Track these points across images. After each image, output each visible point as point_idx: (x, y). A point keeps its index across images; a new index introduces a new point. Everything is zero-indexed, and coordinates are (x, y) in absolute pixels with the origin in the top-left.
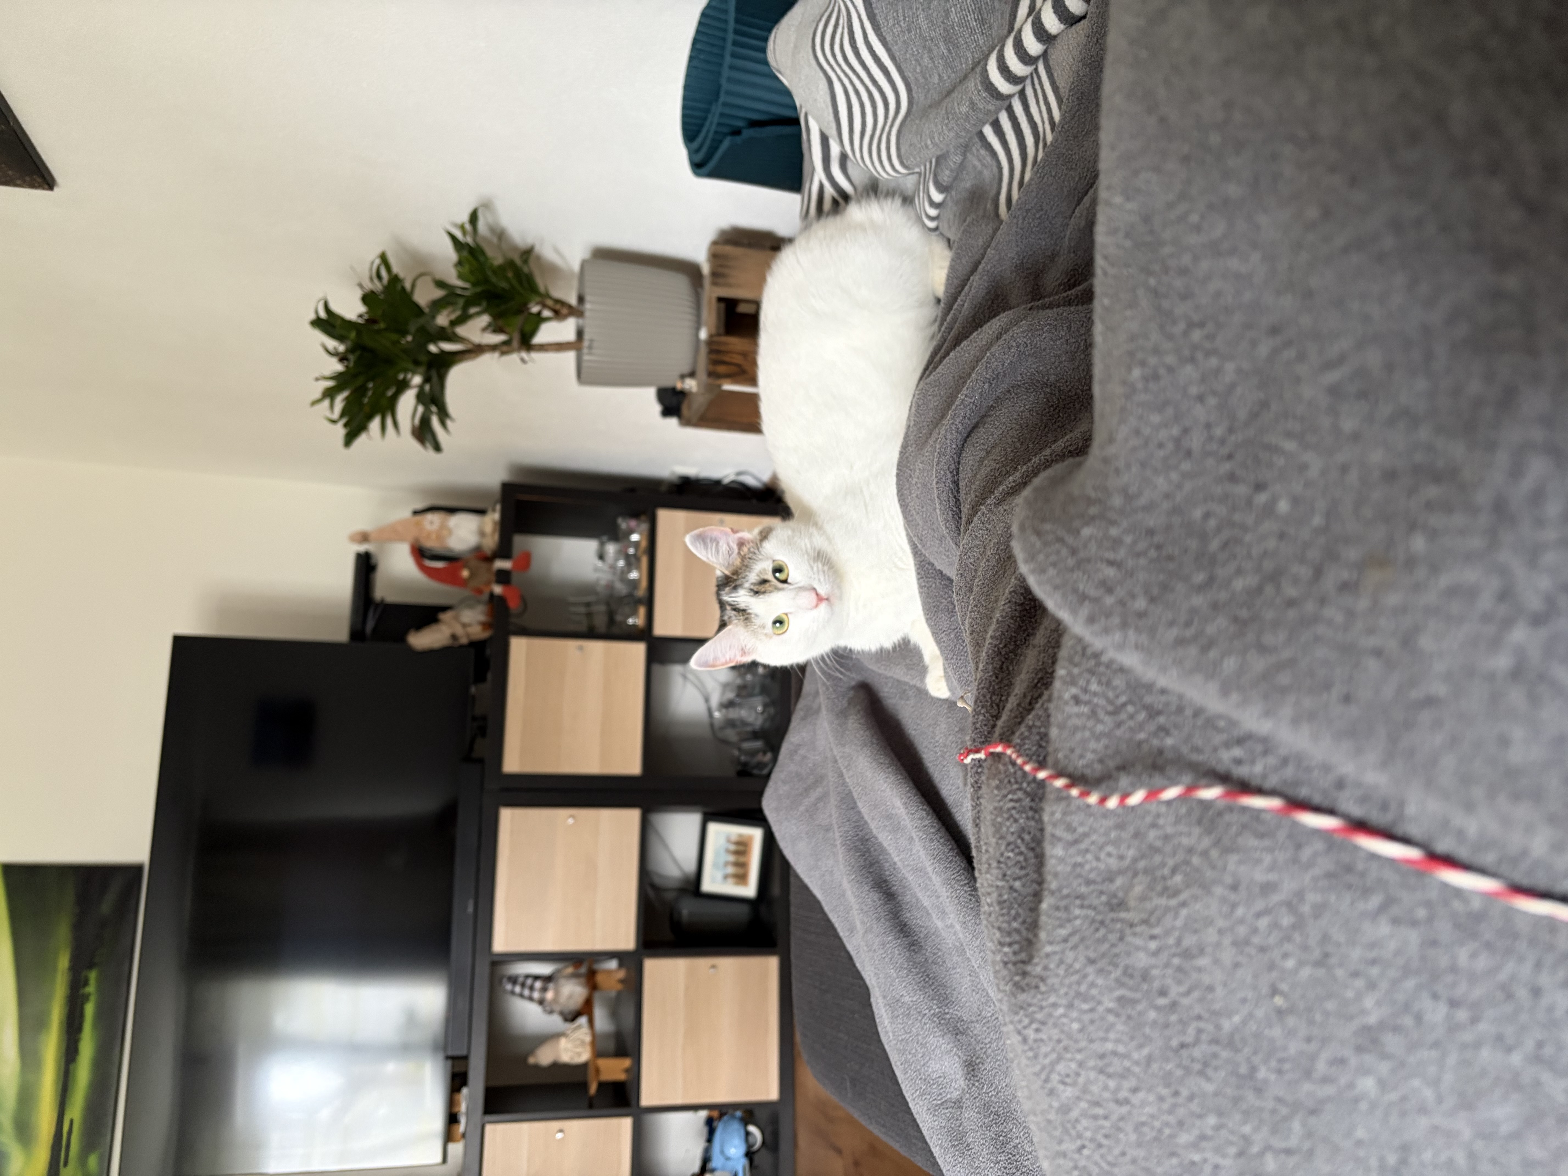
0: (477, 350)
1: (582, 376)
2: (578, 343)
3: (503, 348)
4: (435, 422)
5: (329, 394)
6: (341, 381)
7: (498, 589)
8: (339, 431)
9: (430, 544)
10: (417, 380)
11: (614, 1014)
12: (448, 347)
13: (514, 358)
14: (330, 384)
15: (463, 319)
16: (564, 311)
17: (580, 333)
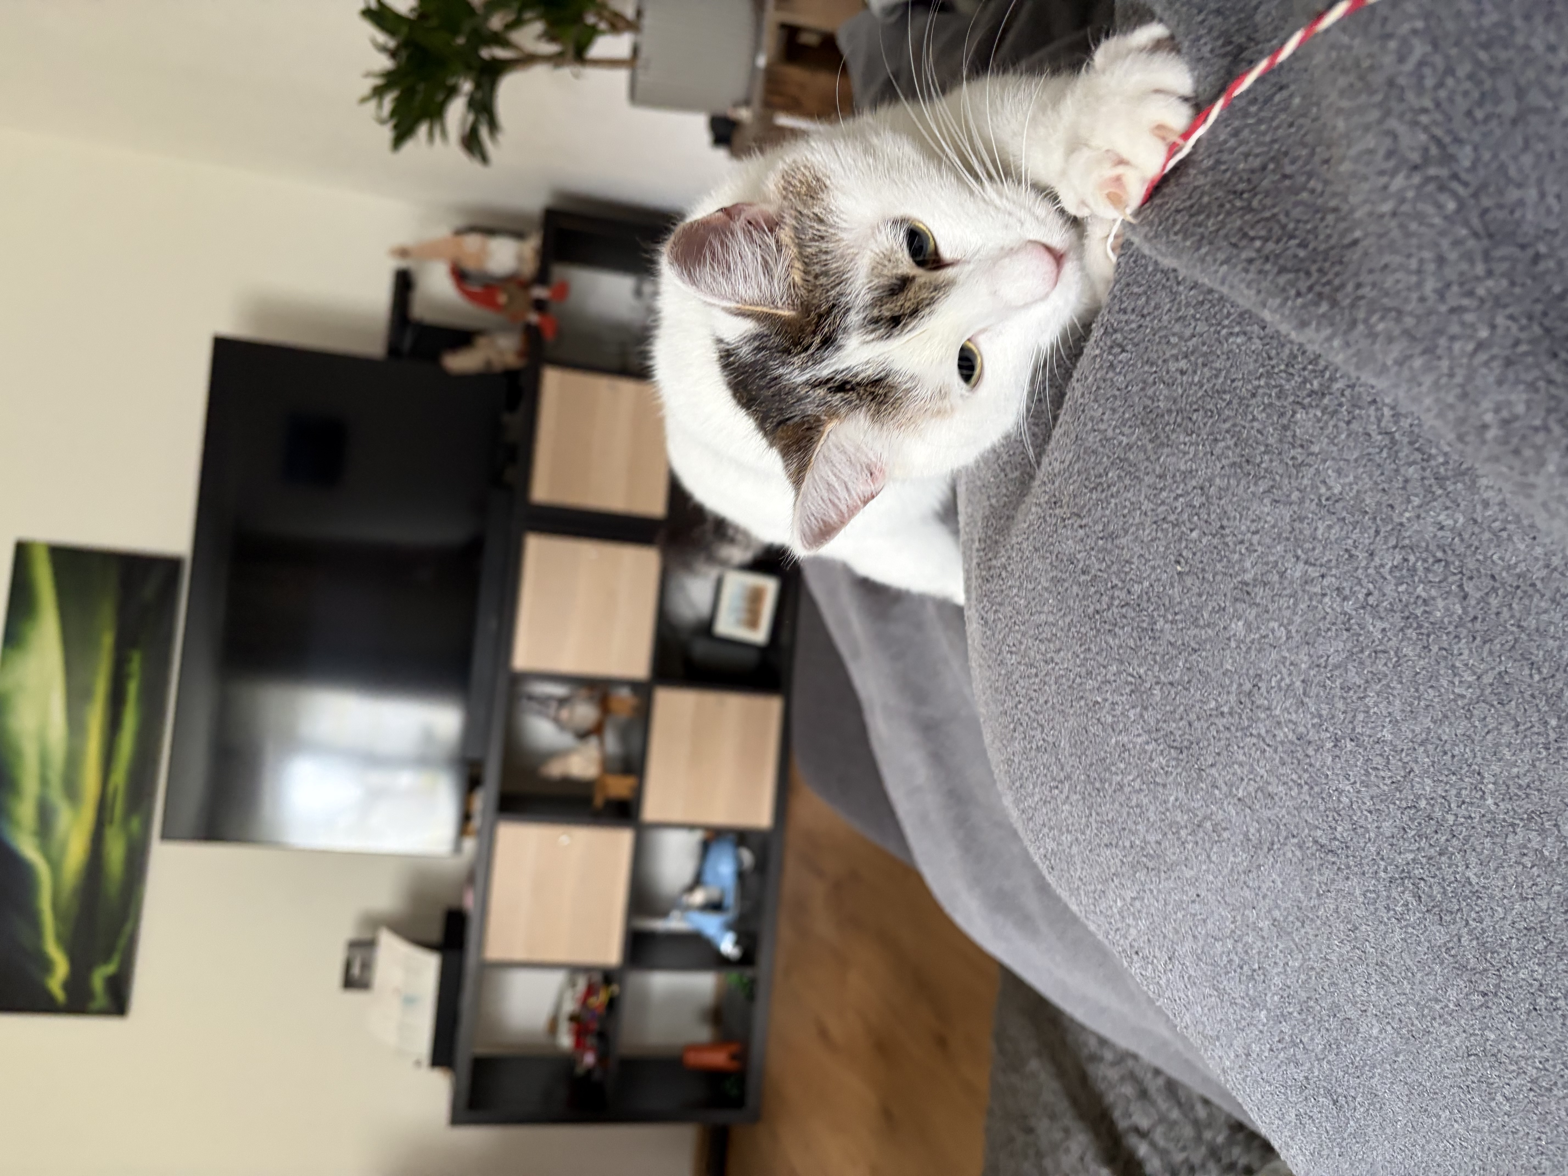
0: (529, 59)
1: (636, 96)
2: (632, 62)
3: (556, 60)
4: (484, 132)
5: (378, 92)
6: (390, 80)
7: (534, 318)
8: (387, 133)
9: (470, 265)
10: (467, 86)
11: (624, 735)
12: (500, 53)
13: (566, 72)
14: (379, 82)
15: (517, 23)
16: (621, 24)
17: (636, 51)
